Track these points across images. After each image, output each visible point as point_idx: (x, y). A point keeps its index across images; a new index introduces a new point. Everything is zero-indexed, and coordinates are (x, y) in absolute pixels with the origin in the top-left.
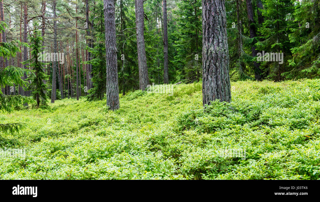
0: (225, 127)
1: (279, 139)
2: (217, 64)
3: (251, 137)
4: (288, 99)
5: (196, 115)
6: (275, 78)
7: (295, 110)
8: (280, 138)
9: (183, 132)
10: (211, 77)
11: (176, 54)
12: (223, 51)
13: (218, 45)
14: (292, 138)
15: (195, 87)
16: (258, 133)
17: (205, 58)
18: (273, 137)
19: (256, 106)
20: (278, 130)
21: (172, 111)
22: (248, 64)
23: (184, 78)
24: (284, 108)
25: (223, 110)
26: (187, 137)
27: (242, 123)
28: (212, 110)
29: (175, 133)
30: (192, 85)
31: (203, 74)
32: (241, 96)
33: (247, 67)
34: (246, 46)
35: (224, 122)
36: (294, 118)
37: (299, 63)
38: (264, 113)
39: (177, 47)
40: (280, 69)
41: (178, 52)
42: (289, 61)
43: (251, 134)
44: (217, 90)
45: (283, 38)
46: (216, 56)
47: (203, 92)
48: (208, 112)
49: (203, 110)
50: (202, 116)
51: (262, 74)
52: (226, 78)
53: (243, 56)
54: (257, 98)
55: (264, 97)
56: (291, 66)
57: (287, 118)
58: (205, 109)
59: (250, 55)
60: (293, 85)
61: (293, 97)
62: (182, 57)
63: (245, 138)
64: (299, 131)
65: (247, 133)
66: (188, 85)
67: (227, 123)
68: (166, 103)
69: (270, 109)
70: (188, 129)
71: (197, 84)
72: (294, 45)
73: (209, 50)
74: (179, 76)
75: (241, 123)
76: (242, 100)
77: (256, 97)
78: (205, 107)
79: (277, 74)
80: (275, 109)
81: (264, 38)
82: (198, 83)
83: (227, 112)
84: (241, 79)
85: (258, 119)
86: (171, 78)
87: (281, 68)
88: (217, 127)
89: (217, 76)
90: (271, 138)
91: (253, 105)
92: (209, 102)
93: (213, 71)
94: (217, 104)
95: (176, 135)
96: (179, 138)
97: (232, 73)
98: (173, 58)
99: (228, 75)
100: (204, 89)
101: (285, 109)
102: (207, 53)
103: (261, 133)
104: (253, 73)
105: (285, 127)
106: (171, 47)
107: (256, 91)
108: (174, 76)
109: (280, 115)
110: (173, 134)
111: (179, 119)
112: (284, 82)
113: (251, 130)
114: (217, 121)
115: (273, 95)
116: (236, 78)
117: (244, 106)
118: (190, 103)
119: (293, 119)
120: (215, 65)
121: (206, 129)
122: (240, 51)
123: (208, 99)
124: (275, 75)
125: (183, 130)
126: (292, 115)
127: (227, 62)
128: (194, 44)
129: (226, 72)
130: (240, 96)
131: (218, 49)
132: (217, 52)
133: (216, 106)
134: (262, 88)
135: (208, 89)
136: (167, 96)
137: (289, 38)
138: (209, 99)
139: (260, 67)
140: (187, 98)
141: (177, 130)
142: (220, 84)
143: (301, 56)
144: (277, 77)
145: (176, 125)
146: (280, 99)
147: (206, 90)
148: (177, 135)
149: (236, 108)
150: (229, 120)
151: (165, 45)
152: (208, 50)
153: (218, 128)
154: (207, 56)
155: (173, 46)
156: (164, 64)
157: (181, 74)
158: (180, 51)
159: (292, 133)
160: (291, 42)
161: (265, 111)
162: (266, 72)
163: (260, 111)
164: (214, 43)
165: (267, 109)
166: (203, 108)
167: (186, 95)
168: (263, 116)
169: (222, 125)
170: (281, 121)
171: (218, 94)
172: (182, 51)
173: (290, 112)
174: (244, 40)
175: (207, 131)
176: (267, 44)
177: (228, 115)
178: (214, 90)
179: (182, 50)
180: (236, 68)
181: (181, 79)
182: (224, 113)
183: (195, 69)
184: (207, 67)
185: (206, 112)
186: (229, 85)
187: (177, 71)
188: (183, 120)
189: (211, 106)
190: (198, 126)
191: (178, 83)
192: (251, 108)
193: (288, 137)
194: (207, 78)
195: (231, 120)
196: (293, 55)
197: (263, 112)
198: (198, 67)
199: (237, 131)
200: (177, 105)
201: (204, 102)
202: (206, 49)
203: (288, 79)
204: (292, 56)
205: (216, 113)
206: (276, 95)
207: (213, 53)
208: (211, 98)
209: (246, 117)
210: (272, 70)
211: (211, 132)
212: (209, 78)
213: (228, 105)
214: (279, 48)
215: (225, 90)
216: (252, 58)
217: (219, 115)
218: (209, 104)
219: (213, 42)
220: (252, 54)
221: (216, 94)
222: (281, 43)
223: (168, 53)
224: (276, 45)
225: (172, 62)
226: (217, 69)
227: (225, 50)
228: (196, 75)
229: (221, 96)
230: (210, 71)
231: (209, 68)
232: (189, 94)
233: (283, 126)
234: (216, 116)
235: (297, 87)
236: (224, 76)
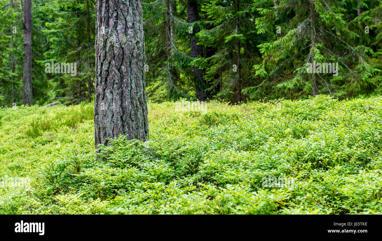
0: (135, 187)
1: (231, 207)
2: (123, 67)
3: (180, 206)
4: (250, 136)
5: (80, 165)
6: (231, 97)
7: (260, 155)
8: (233, 206)
9: (55, 199)
10: (112, 92)
11: (48, 49)
12: (135, 45)
13: (126, 33)
14: (254, 205)
15: (84, 112)
16: (194, 198)
17: (100, 57)
18: (220, 204)
19: (192, 148)
20: (230, 191)
21: (36, 157)
22: (184, 70)
23: (64, 95)
24: (242, 151)
25: (133, 156)
26: (61, 208)
27: (167, 180)
28: (113, 157)
29: (38, 199)
30: (77, 108)
31: (97, 86)
32: (167, 130)
33: (181, 76)
34: (180, 37)
35: (134, 177)
36: (258, 170)
37: (273, 71)
38: (208, 161)
39: (51, 33)
40: (240, 82)
41: (52, 44)
42: (256, 67)
43: (180, 200)
44: (122, 117)
45: (245, 26)
46: (121, 53)
47: (97, 122)
48: (104, 159)
49: (95, 155)
50: (92, 167)
51: (209, 89)
52: (139, 94)
53: (175, 55)
54: (197, 134)
55: (209, 131)
56: (259, 76)
57: (247, 170)
58: (98, 154)
59: (188, 54)
60: (259, 110)
61: (259, 131)
62: (60, 54)
63: (170, 206)
64: (266, 193)
65: (175, 197)
66: (70, 108)
67: (140, 180)
68: (26, 142)
69: (218, 153)
70: (66, 192)
71: (86, 106)
72: (264, 38)
73: (108, 42)
74: (54, 91)
75: (165, 180)
76: (169, 137)
77: (195, 131)
78: (99, 149)
79: (235, 90)
80: (227, 153)
81: (213, 24)
82: (90, 104)
83: (141, 159)
84: (170, 98)
85: (196, 171)
86: (38, 95)
87: (242, 79)
88: (120, 188)
89: (122, 91)
90: (217, 207)
91: (188, 146)
92: (107, 141)
93: (114, 81)
94: (121, 144)
95: (40, 203)
96: (47, 209)
97: (155, 86)
98: (42, 55)
99: (142, 89)
100: (97, 116)
101: (245, 153)
102: (105, 46)
103: (199, 197)
104: (192, 87)
105: (242, 186)
106: (38, 35)
107: (196, 120)
108: (43, 90)
109: (235, 165)
110: (35, 202)
111: (48, 174)
112: (245, 105)
113: (182, 191)
114: (121, 176)
115: (224, 128)
116: (162, 95)
117: (171, 148)
118: (72, 142)
119: (257, 172)
120: (119, 70)
121: (99, 192)
122: (169, 45)
123: (105, 134)
124: (232, 92)
125: (55, 194)
126: (255, 164)
127: (142, 65)
128: (83, 30)
129: (140, 84)
130: (165, 129)
131: (125, 41)
132: (123, 47)
133: (120, 148)
134: (206, 116)
135: (105, 116)
136: (28, 129)
137: (256, 25)
138: (107, 134)
139: (205, 78)
140: (66, 132)
141: (42, 194)
142: (129, 105)
143: (276, 59)
144: (235, 96)
145: (41, 183)
146: (237, 136)
147: (100, 117)
148: (42, 205)
149: (157, 152)
150: (142, 174)
151: (26, 30)
152: (105, 42)
153: (121, 190)
154: (104, 52)
155: (43, 33)
156: (23, 67)
157: (57, 87)
158: (56, 43)
159: (254, 197)
160: (258, 33)
161: (209, 157)
162: (215, 87)
163: (200, 157)
164: (118, 28)
165: (212, 153)
166: (95, 152)
167: (65, 127)
168: (205, 165)
169: (130, 184)
170: (236, 174)
171: (123, 126)
172: (59, 43)
173: (253, 159)
174: (177, 25)
175: (102, 195)
176: (217, 35)
177: (142, 165)
178: (117, 116)
179: (60, 41)
180: (162, 78)
181: (57, 96)
182: (134, 161)
183: (84, 78)
184: (104, 73)
185: (100, 160)
186: (144, 108)
187: (50, 82)
188: (55, 175)
189: (110, 148)
190: (83, 187)
191: (52, 104)
192: (184, 152)
193: (247, 205)
194: (104, 94)
195: (146, 173)
196: (263, 57)
197: (205, 158)
198: (89, 73)
199: (156, 195)
200: (47, 146)
201: (98, 140)
202: (102, 39)
203: (254, 99)
204: (261, 58)
205: (120, 161)
206: (229, 128)
207: (116, 47)
208: (111, 132)
209: (175, 168)
210: (226, 83)
211: (109, 198)
212: (107, 94)
213: (142, 146)
214: (239, 42)
215: (137, 118)
216: (192, 60)
217: (125, 164)
218: (106, 144)
219: (116, 27)
220: (191, 53)
221: (120, 125)
222: (242, 35)
223: (33, 45)
224: (234, 38)
225: (40, 64)
226: (122, 78)
227: (138, 43)
228: (86, 89)
229: (129, 130)
230: (109, 81)
231: (108, 75)
232: (72, 124)
233: (240, 185)
234: (119, 166)
235: (268, 113)
236: (136, 91)
